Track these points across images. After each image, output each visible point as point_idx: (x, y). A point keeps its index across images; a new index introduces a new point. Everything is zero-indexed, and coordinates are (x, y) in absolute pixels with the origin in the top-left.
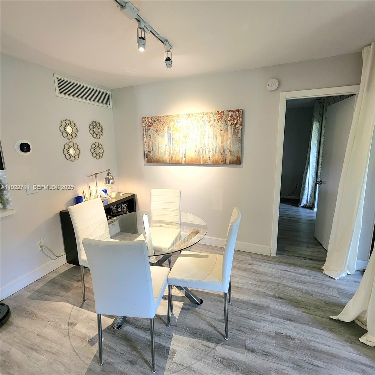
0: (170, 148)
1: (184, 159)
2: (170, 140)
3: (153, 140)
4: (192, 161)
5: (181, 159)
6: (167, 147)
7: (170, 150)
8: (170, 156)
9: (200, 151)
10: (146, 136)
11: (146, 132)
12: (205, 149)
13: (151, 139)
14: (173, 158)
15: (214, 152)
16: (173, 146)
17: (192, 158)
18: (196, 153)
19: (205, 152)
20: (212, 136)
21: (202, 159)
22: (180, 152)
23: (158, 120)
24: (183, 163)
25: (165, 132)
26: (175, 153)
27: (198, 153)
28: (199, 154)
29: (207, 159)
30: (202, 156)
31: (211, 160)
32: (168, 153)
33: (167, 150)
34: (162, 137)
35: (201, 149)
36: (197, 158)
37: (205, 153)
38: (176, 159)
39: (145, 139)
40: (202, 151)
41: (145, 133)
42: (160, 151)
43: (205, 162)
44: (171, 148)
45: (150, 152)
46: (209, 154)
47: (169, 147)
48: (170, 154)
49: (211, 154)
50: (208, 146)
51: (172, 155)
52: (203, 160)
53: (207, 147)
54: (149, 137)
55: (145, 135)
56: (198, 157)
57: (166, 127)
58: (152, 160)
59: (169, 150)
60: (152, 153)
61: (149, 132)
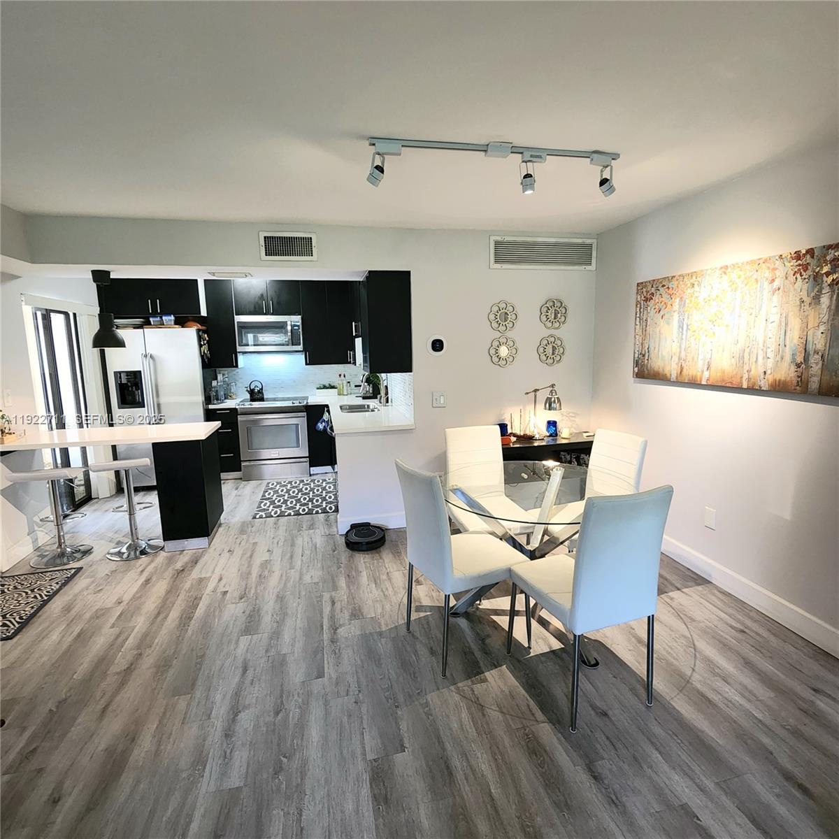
0: (680, 346)
1: (706, 374)
2: (683, 329)
3: (651, 329)
4: (723, 380)
5: (699, 374)
6: (675, 346)
7: (680, 352)
8: (678, 366)
9: (743, 357)
10: (640, 322)
11: (640, 312)
12: (755, 352)
13: (648, 327)
14: (685, 371)
15: (778, 358)
16: (688, 343)
17: (724, 372)
18: (733, 360)
19: (755, 359)
20: (776, 318)
21: (746, 376)
22: (700, 357)
23: (663, 286)
24: (704, 383)
25: (674, 311)
26: (689, 358)
27: (739, 361)
28: (741, 362)
29: (759, 377)
30: (746, 368)
31: (768, 380)
32: (676, 359)
33: (674, 350)
34: (668, 323)
35: (747, 350)
36: (735, 373)
37: (756, 362)
38: (690, 374)
39: (638, 327)
40: (749, 355)
41: (638, 316)
42: (662, 354)
43: (754, 384)
44: (683, 347)
45: (644, 356)
46: (765, 364)
47: (679, 344)
48: (679, 359)
49: (770, 363)
50: (764, 342)
51: (683, 362)
52: (749, 379)
53: (761, 345)
54: (644, 324)
55: (638, 319)
56: (737, 369)
57: (678, 300)
58: (646, 372)
59: (678, 350)
60: (646, 358)
61: (645, 312)
